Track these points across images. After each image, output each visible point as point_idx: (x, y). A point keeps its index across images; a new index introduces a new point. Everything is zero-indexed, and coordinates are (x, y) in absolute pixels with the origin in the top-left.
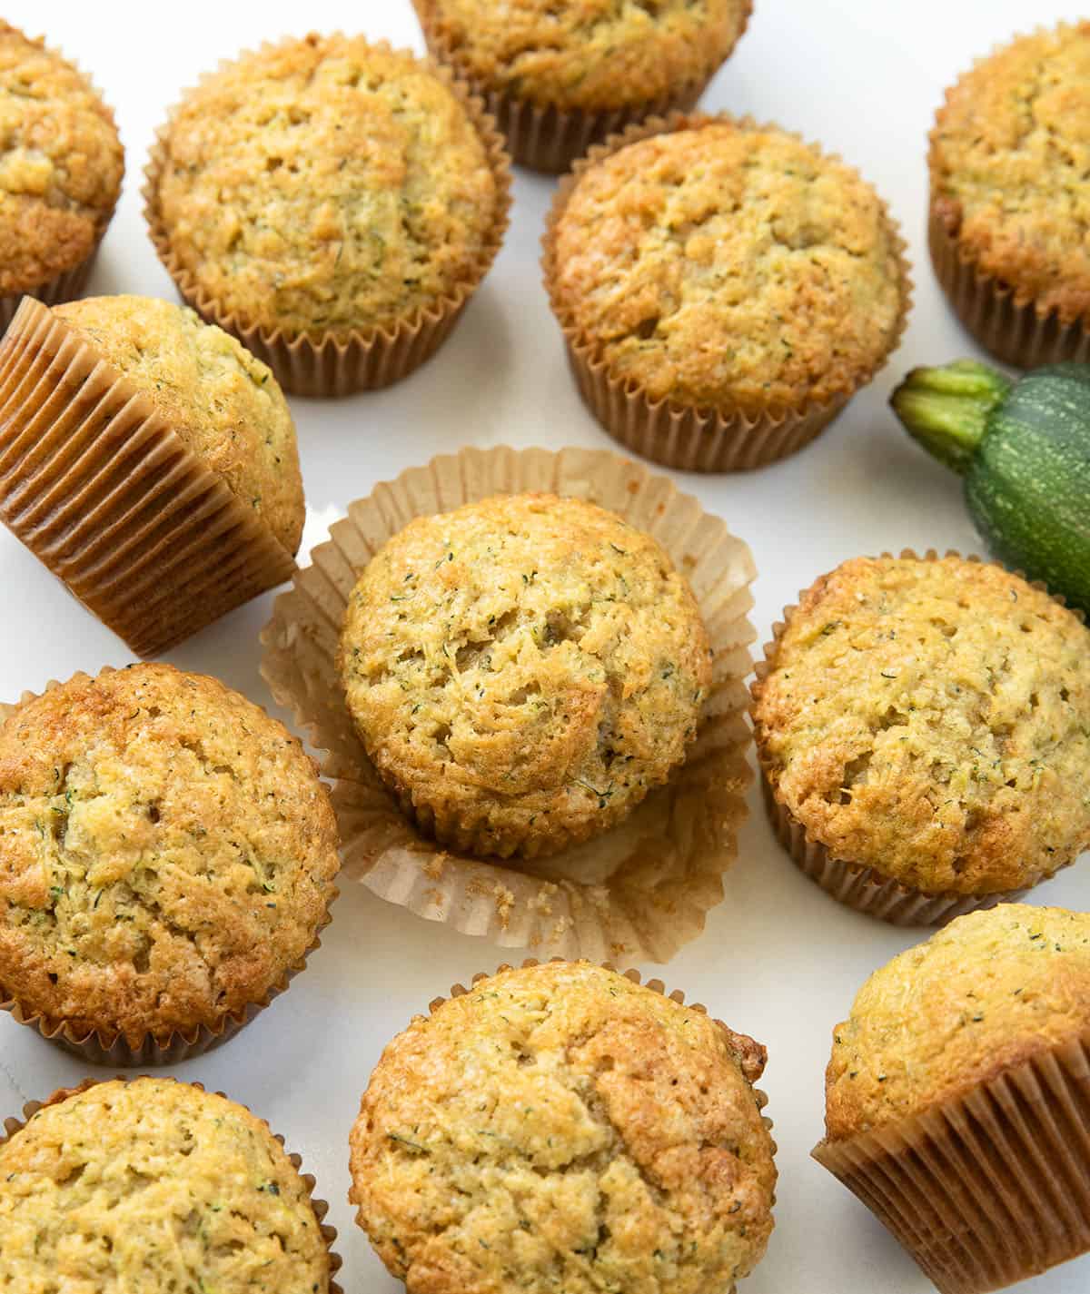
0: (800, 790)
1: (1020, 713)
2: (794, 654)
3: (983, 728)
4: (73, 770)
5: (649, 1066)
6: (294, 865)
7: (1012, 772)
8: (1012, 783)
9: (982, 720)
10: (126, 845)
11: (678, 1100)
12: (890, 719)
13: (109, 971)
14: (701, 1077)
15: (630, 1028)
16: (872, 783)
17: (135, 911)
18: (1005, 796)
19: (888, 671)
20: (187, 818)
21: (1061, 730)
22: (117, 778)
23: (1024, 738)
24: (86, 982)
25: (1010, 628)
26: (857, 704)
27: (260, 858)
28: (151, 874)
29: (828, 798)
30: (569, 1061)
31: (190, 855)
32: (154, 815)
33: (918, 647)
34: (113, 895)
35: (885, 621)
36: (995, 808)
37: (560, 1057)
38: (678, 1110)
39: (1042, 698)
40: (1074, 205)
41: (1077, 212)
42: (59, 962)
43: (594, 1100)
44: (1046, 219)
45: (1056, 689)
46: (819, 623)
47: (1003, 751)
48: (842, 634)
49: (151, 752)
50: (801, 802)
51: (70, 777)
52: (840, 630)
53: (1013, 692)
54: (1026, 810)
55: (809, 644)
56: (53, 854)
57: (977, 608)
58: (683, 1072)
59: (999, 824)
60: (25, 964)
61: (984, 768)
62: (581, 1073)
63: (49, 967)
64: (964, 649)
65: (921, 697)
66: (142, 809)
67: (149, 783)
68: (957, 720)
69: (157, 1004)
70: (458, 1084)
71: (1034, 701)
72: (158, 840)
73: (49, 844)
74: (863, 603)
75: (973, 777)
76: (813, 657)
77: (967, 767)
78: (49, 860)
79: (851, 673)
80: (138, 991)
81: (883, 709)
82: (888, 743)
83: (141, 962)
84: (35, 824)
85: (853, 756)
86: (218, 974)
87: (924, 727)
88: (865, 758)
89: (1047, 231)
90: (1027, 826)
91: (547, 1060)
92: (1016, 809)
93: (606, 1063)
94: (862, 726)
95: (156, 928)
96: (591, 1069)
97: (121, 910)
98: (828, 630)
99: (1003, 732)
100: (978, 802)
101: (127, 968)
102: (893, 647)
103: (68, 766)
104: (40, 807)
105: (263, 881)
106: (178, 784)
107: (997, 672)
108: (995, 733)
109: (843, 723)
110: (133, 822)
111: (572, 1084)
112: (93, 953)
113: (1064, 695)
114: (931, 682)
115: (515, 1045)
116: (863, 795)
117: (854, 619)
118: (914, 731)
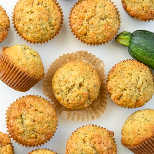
0: (114, 99)
1: (141, 86)
2: (111, 79)
3: (137, 89)
4: (22, 115)
5: (100, 142)
6: (52, 122)
7: (141, 94)
8: (141, 95)
9: (136, 88)
10: (31, 126)
11: (104, 146)
12: (125, 90)
13: (32, 140)
14: (107, 142)
15: (97, 137)
16: (123, 99)
17: (34, 133)
18: (140, 97)
19: (123, 83)
20: (38, 121)
21: (146, 86)
22: (28, 117)
23: (142, 89)
24: (30, 141)
26: (120, 87)
27: (48, 122)
28: (35, 128)
29: (118, 100)
30: (90, 142)
31: (40, 125)
32: (34, 121)
33: (127, 79)
34: (31, 131)
35: (122, 75)
36: (139, 99)
37: (89, 142)
38: (104, 147)
39: (144, 82)
40: (142, 5)
41: (142, 6)
42: (26, 139)
43: (94, 148)
44: (138, 8)
45: (145, 80)
46: (113, 75)
47: (139, 91)
48: (117, 77)
49: (32, 113)
50: (114, 100)
51: (22, 116)
52: (117, 76)
53: (140, 82)
54: (143, 99)
55: (113, 77)
56: (23, 127)
57: (134, 70)
58: (104, 141)
59: (140, 101)
60: (22, 140)
61: (137, 94)
62: (92, 144)
63: (25, 140)
64: (133, 78)
65: (128, 86)
66: (33, 121)
67: (33, 117)
68: (133, 89)
69: (39, 142)
70: (77, 147)
71: (143, 83)
72: (35, 124)
73: (22, 125)
74: (119, 72)
75: (136, 96)
76: (113, 80)
77: (135, 95)
78: (22, 128)
79: (119, 83)
80: (36, 141)
81: (123, 88)
82: (125, 93)
83: (36, 138)
84: (19, 123)
86: (46, 137)
87: (129, 90)
88: (122, 95)
89: (138, 9)
90: (143, 101)
91: (88, 143)
92: (142, 99)
93: (95, 143)
94: (121, 91)
95: (37, 134)
96: (93, 144)
97: (32, 133)
98: (115, 76)
99: (139, 89)
100: (137, 99)
101: (35, 139)
102: (123, 79)
103: (22, 114)
104: (19, 120)
105: (49, 125)
106: (36, 116)
107: (138, 80)
108: (138, 89)
109: (119, 90)
110: (32, 123)
111: (91, 146)
112: (30, 138)
113: (146, 81)
114: (129, 84)
115: (84, 141)
116: (122, 100)
117: (118, 74)
118: (128, 91)
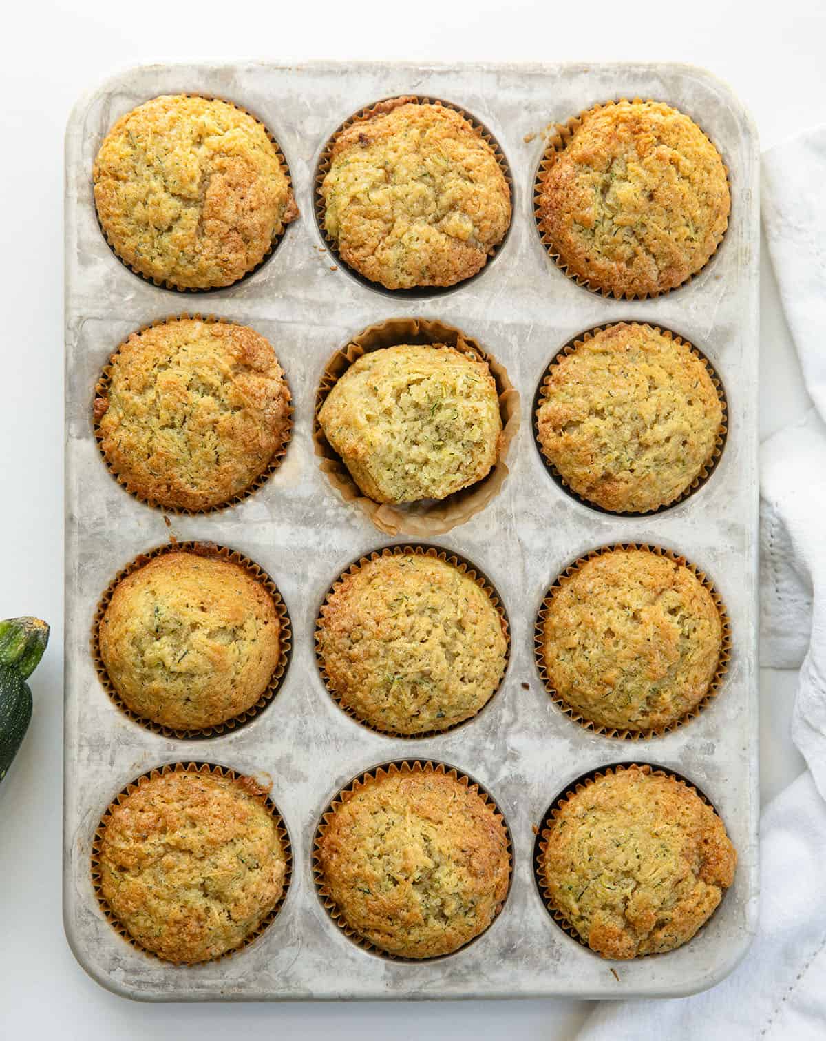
25: (682, 400)
85: (574, 419)
